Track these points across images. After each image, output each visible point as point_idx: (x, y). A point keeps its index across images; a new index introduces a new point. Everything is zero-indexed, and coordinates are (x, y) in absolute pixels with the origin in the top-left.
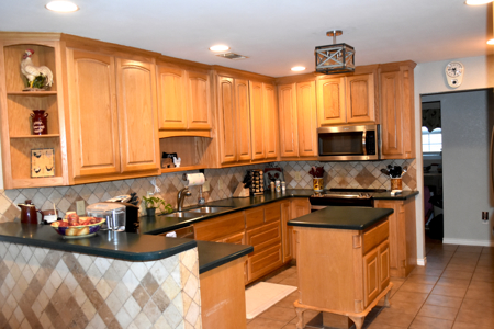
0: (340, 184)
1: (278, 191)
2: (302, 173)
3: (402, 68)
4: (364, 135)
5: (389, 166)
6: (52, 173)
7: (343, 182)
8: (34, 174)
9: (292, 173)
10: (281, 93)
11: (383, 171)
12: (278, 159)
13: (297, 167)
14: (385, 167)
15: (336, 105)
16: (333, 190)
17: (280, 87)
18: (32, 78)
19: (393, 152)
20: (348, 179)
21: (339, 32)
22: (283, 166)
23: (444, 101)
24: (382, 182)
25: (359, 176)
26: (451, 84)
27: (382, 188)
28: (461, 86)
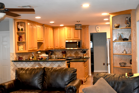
0: (70, 56)
1: (53, 58)
2: (59, 53)
3: (86, 27)
4: (78, 43)
5: (83, 51)
6: (23, 50)
7: (71, 55)
8: (19, 50)
9: (56, 53)
10: (55, 31)
11: (81, 52)
12: (54, 49)
13: (58, 51)
14: (82, 51)
15: (70, 35)
16: (68, 57)
17: (54, 29)
18: (20, 29)
19: (84, 47)
20: (72, 54)
21: (79, 21)
22: (53, 51)
23: (94, 34)
24: (81, 55)
25: (75, 53)
26: (97, 31)
27: (81, 56)
28: (100, 31)
